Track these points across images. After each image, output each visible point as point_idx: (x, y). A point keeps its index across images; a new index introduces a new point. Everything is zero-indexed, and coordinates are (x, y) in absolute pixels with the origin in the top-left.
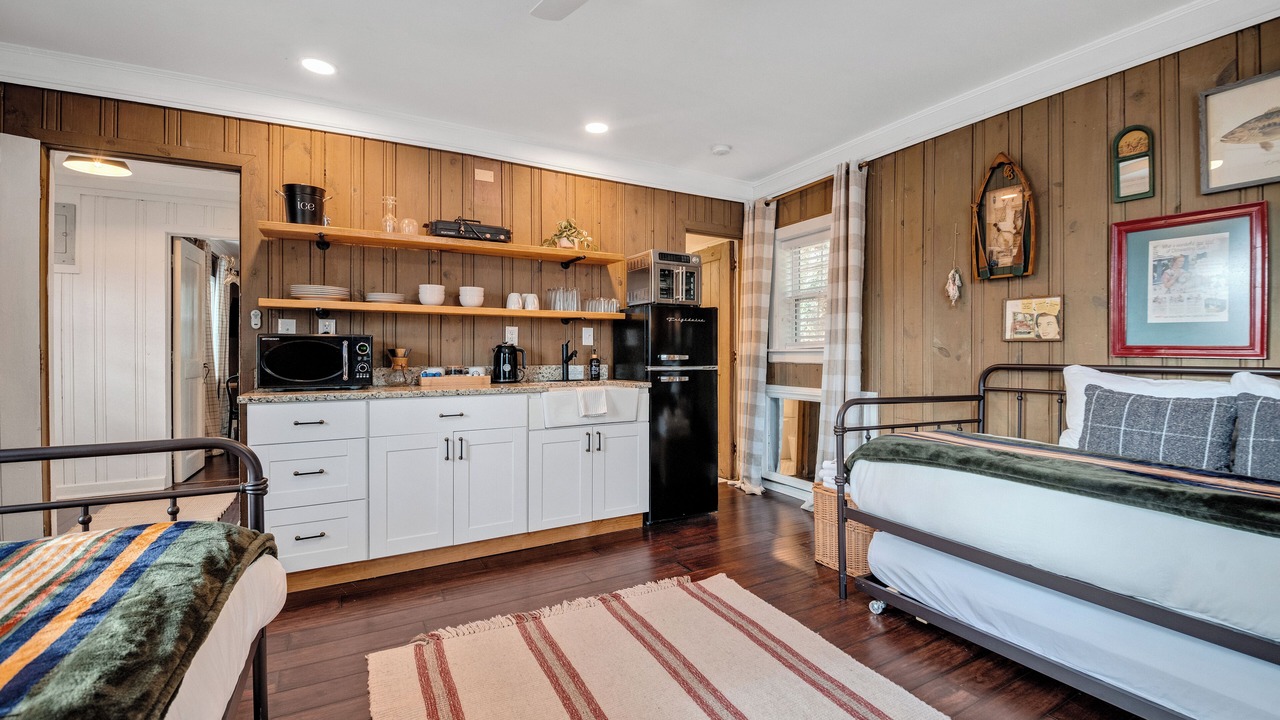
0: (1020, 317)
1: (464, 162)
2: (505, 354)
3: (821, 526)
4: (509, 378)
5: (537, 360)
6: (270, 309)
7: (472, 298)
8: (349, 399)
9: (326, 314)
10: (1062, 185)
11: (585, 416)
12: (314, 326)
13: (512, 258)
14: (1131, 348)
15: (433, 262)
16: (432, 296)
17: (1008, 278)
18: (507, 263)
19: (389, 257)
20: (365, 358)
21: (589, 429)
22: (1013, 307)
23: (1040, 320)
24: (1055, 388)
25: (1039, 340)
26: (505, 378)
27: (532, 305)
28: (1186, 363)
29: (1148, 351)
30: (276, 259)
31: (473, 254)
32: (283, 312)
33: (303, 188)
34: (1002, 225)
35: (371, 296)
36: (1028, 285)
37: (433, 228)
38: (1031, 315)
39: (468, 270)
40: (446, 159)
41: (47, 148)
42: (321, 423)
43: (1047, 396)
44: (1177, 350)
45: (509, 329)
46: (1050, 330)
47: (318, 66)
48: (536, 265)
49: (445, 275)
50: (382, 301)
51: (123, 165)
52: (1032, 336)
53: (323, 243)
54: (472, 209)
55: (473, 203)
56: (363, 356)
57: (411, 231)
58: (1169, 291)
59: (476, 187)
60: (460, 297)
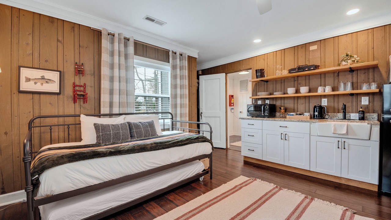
1: (306, 46)
2: (317, 109)
4: (318, 117)
5: (336, 111)
6: (257, 99)
7: (304, 90)
8: (258, 120)
9: (267, 99)
11: (333, 133)
12: (265, 101)
13: (325, 74)
15: (295, 80)
16: (291, 91)
18: (323, 76)
19: (283, 82)
20: (267, 110)
21: (340, 139)
26: (317, 117)
27: (328, 90)
30: (258, 87)
31: (309, 75)
32: (259, 99)
33: (259, 70)
35: (275, 93)
37: (290, 71)
39: (307, 81)
40: (300, 47)
41: (226, 74)
42: (253, 125)
45: (323, 100)
47: (257, 41)
48: (336, 74)
49: (299, 84)
50: (277, 95)
51: (248, 71)
53: (267, 81)
54: (309, 61)
55: (309, 59)
56: (267, 109)
57: (285, 73)
59: (310, 53)
60: (300, 91)
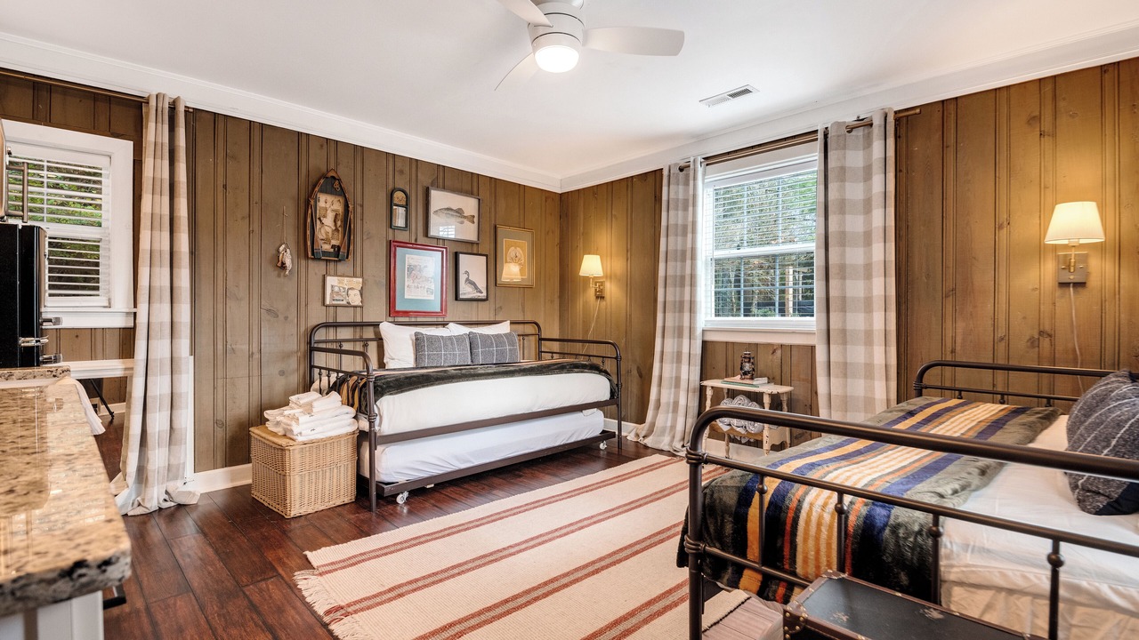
0: (336, 289)
3: (298, 479)
10: (362, 206)
14: (398, 312)
17: (327, 260)
22: (331, 281)
23: (350, 291)
24: (358, 337)
25: (348, 305)
28: (419, 319)
29: (406, 313)
34: (324, 220)
36: (341, 267)
38: (344, 288)
43: (352, 343)
44: (417, 313)
46: (355, 300)
52: (344, 303)
58: (413, 282)
